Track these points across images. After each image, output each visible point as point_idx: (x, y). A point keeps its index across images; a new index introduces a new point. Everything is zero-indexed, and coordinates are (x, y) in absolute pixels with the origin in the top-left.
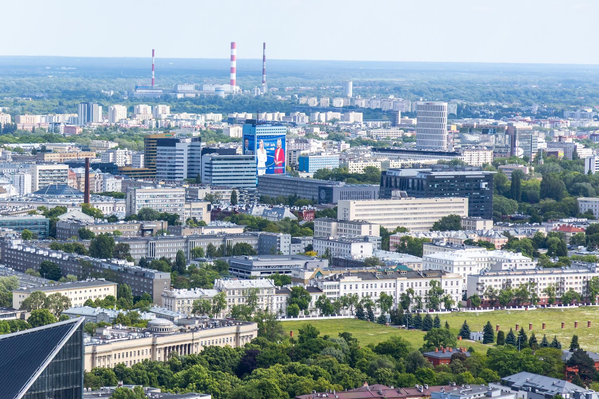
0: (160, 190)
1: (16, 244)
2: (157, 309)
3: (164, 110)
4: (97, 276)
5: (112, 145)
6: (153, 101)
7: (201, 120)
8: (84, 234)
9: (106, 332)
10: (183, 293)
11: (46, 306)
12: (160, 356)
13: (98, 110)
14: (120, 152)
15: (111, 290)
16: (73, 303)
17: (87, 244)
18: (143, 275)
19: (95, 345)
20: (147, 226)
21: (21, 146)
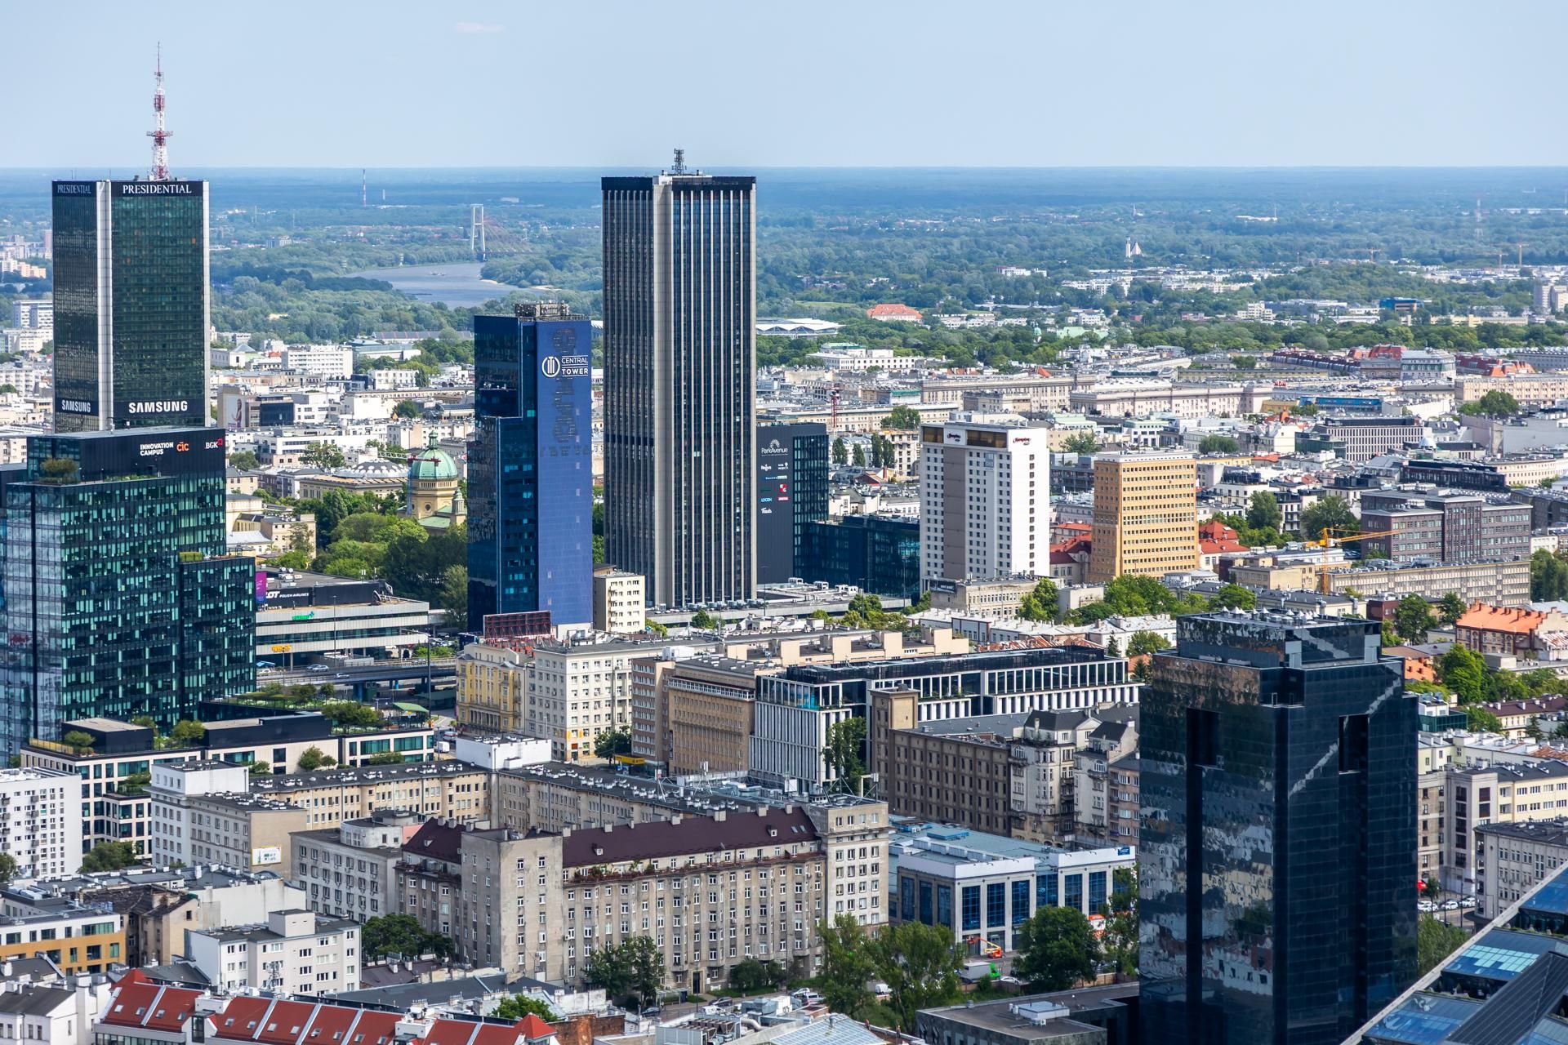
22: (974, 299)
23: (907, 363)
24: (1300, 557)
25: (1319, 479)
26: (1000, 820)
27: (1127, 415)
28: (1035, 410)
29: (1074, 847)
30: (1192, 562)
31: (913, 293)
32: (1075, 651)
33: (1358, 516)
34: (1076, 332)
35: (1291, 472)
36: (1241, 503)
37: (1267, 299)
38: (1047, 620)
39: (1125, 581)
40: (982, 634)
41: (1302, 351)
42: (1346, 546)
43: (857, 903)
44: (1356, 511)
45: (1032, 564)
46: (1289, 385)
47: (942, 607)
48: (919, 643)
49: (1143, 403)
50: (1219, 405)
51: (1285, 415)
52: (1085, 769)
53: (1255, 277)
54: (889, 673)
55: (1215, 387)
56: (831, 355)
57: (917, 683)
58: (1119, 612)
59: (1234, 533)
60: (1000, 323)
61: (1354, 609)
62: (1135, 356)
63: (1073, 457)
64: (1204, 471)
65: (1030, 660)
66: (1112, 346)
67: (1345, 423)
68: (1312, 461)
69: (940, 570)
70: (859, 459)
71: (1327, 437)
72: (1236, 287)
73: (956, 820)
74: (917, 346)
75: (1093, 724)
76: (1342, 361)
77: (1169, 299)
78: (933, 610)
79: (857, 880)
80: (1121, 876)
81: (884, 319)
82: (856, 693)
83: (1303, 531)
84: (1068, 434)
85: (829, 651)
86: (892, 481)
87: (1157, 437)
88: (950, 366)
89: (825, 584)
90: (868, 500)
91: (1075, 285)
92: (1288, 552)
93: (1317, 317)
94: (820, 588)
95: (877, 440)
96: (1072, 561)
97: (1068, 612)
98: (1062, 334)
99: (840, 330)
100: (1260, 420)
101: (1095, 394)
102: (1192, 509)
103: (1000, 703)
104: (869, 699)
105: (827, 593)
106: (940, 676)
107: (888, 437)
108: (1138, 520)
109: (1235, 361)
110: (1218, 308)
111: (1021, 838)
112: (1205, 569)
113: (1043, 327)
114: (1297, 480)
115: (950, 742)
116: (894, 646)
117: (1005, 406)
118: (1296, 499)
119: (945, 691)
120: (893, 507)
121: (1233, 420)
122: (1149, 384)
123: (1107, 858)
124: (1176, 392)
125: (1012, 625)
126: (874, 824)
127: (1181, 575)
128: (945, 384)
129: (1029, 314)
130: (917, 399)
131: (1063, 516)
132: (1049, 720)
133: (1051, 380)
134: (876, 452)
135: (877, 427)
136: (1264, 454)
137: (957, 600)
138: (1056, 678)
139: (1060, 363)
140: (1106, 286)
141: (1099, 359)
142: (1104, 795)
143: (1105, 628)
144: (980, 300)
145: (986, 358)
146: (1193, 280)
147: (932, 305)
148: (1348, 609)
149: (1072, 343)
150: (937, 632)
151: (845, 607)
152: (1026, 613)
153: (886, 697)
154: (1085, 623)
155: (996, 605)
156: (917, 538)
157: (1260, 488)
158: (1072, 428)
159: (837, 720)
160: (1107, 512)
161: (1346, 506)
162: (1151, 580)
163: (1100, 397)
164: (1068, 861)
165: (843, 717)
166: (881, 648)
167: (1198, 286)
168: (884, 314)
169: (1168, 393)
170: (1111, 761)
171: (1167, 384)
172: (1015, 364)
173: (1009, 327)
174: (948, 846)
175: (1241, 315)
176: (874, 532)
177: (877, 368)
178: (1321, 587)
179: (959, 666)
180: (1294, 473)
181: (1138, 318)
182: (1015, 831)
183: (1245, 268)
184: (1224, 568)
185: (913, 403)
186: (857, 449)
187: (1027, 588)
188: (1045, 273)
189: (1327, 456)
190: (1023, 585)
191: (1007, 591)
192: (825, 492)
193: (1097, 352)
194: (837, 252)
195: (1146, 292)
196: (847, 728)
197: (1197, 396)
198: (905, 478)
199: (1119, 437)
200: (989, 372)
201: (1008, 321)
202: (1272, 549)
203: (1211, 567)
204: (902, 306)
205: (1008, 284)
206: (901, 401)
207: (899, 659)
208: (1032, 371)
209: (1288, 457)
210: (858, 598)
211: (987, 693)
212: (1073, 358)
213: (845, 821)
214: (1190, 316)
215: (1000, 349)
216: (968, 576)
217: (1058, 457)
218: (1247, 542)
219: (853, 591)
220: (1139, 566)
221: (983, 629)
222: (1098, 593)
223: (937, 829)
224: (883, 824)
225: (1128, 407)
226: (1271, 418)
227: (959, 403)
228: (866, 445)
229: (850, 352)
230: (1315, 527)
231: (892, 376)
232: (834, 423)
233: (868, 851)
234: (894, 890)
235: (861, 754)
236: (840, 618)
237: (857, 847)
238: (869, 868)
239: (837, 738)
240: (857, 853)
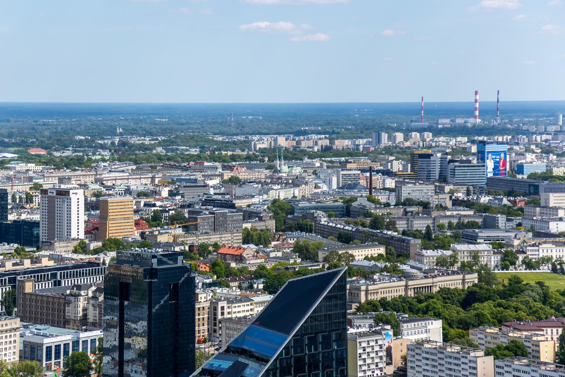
0: (418, 187)
1: (324, 221)
2: (412, 263)
3: (428, 136)
4: (373, 241)
5: (391, 158)
6: (421, 130)
7: (453, 142)
8: (367, 214)
9: (376, 277)
10: (429, 252)
11: (339, 260)
12: (411, 293)
13: (384, 136)
14: (395, 163)
15: (382, 250)
16: (357, 258)
17: (368, 221)
18: (403, 241)
19: (367, 285)
20: (409, 209)
21: (333, 159)
22: (65, 147)
23: (40, 168)
24: (167, 231)
25: (175, 205)
26: (62, 322)
27: (114, 185)
28: (82, 183)
29: (86, 330)
30: (132, 233)
31: (44, 144)
32: (90, 264)
33: (187, 217)
34: (98, 157)
35: (166, 203)
36: (150, 213)
37: (163, 146)
38: (82, 253)
39: (110, 240)
40: (59, 259)
41: (172, 163)
42: (184, 227)
43: (7, 355)
44: (187, 215)
45: (78, 235)
46: (168, 174)
47: (46, 250)
48: (36, 263)
49: (119, 181)
50: (144, 181)
51: (165, 184)
52: (91, 304)
53: (159, 139)
54: (25, 273)
55: (143, 175)
56: (13, 166)
57: (34, 276)
58: (107, 250)
59: (147, 224)
60: (74, 155)
61: (184, 248)
62: (117, 165)
63: (94, 199)
64: (138, 203)
65: (74, 267)
66: (110, 162)
67: (185, 187)
68: (174, 199)
69: (46, 238)
70: (21, 201)
71: (179, 191)
72: (153, 142)
73: (46, 323)
74: (44, 162)
75: (94, 288)
76: (185, 166)
77: (131, 146)
78: (43, 251)
79: (8, 346)
80: (101, 340)
81: (33, 153)
82: (12, 281)
83: (170, 222)
84: (94, 191)
85: (4, 266)
86: (32, 208)
87: (123, 192)
88: (54, 169)
89: (6, 244)
90: (22, 214)
91: (100, 142)
92: (164, 229)
93: (179, 152)
94: (4, 245)
95: (27, 194)
96: (92, 233)
97: (90, 251)
98: (94, 158)
99: (18, 157)
100: (158, 186)
101: (103, 178)
102: (132, 216)
103: (63, 282)
104: (17, 282)
105: (7, 246)
106: (43, 274)
107: (31, 193)
108: (114, 219)
109: (150, 167)
110: (147, 149)
111: (69, 328)
112: (137, 235)
113: (87, 155)
114: (168, 205)
115: (45, 296)
116: (27, 264)
117: (72, 182)
118: (168, 212)
119: (44, 279)
120: (32, 217)
121: (149, 185)
122: (121, 174)
123: (97, 333)
124: (130, 177)
125: (70, 255)
126: (14, 326)
127: (128, 238)
128: (52, 175)
129: (84, 152)
130: (42, 180)
131: (90, 219)
132: (79, 288)
133: (89, 173)
134: (27, 198)
135: (28, 190)
136: (158, 197)
137: (51, 248)
138: (83, 273)
139: (92, 168)
140: (110, 142)
141: (105, 166)
142: (97, 312)
143: (102, 256)
144: (67, 147)
145: (67, 166)
146: (139, 140)
147: (51, 148)
148: (183, 248)
149: (97, 161)
150: (43, 259)
151: (13, 251)
152: (75, 251)
153: (23, 282)
154: (95, 254)
155: (65, 249)
156: (39, 227)
157: (156, 208)
158: (95, 189)
159: (6, 290)
160: (104, 217)
161: (183, 214)
162: (118, 239)
163: (104, 179)
164: (83, 335)
165: (8, 289)
166: (23, 265)
167: (140, 142)
168: (33, 152)
169: (127, 177)
170: (100, 301)
171: (127, 174)
172: (77, 168)
173: (77, 156)
174: (42, 332)
175: (154, 151)
176: (24, 225)
177: (29, 170)
178: (174, 241)
179: (50, 270)
180: (168, 203)
181: (120, 153)
182: (67, 326)
183: (156, 136)
184: (142, 235)
185: (40, 181)
186: (20, 198)
187: (76, 243)
188: (89, 138)
189: (178, 197)
190: (74, 242)
191: (69, 244)
192: (6, 212)
193: (105, 164)
194: (18, 131)
195: (123, 144)
196: (9, 293)
197: (137, 178)
198: (37, 206)
199: (111, 192)
200: (68, 171)
201: (76, 154)
202: (159, 228)
203: (139, 235)
204: (40, 149)
205: (77, 142)
206: (36, 181)
207: (29, 268)
208: (82, 170)
209: (166, 198)
210: (17, 248)
211: (59, 279)
212: (97, 166)
213: (4, 325)
214: (137, 152)
215: (72, 163)
216: (56, 239)
217: (89, 199)
218: (151, 226)
219: (16, 245)
220: (114, 235)
221: (60, 257)
222: (100, 244)
223: (39, 326)
224: (18, 326)
225: (114, 182)
226: (161, 185)
227: (57, 181)
228: (24, 196)
229: (20, 164)
230: (173, 220)
231: (34, 172)
232: (12, 189)
233: (13, 336)
234: (22, 349)
235: (14, 302)
236: (10, 255)
237: (8, 335)
238: (12, 342)
239: (5, 297)
240: (8, 337)
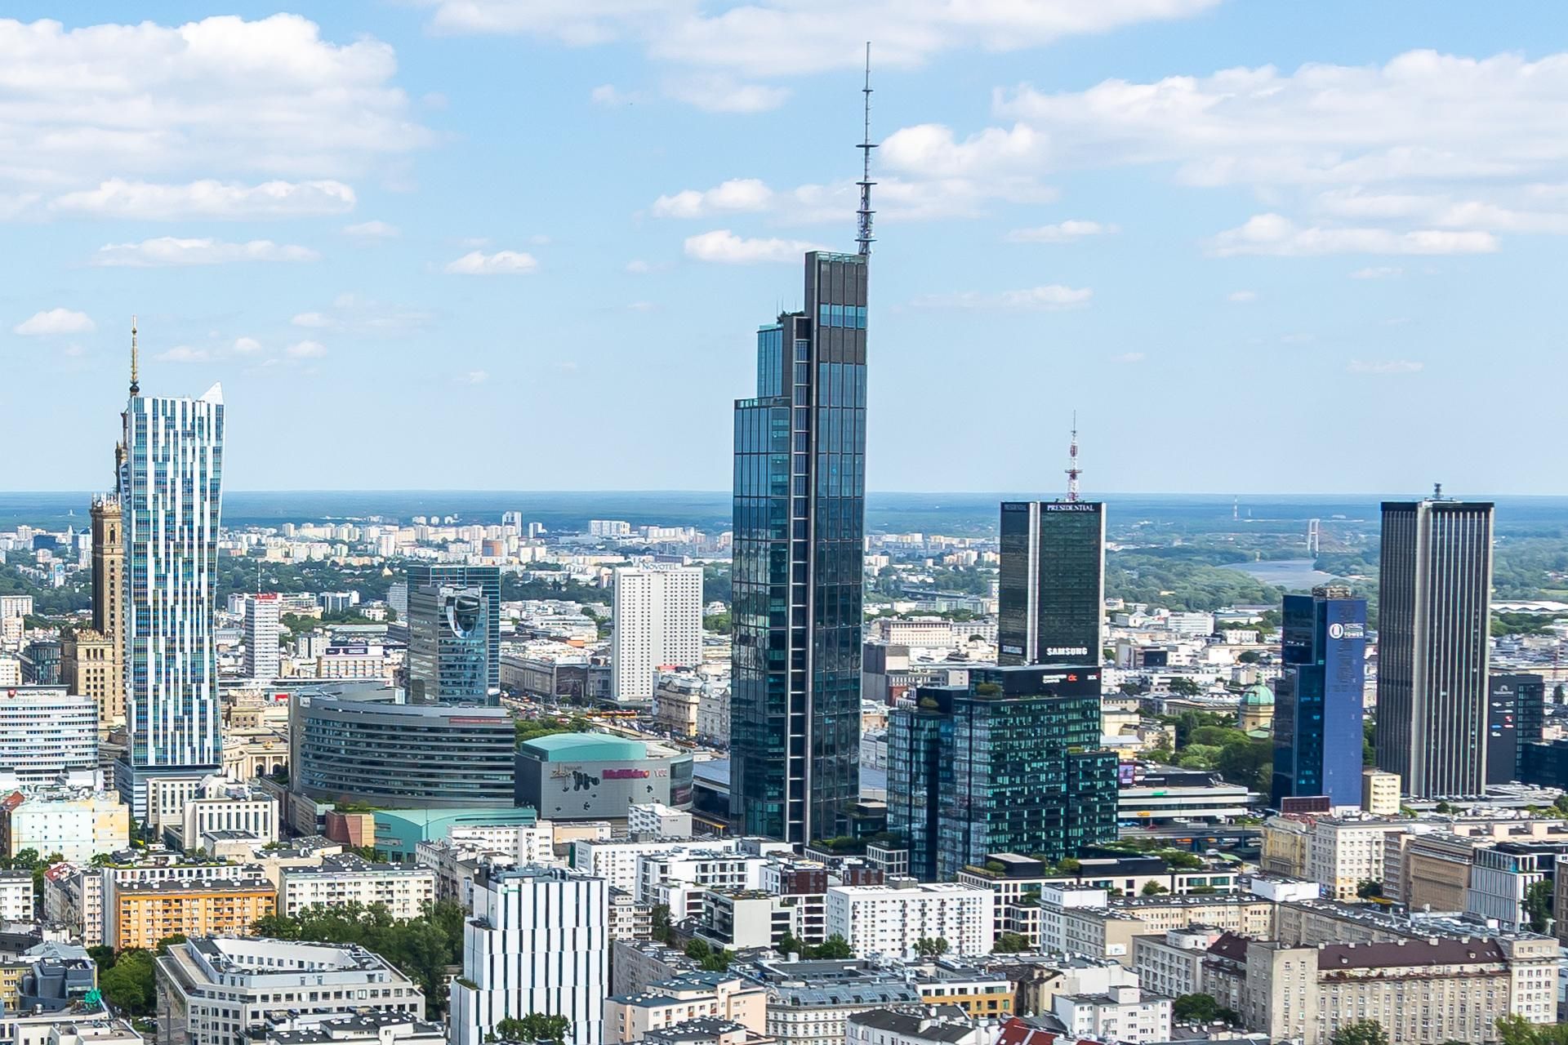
43: (1533, 1008)
56: (1561, 627)
79: (1534, 991)
82: (1547, 863)
85: (1530, 833)
89: (1537, 787)
94: (1533, 789)
104: (1556, 866)
105: (1538, 792)
126: (1548, 954)
151: (1551, 803)
159: (1532, 881)
165: (1536, 880)
192: (1540, 723)
196: (1539, 887)
210: (1561, 797)
213: (1526, 950)
219: (1558, 792)
224: (1554, 954)
232: (1555, 675)
233: (1543, 972)
234: (1563, 1000)
235: (1550, 904)
236: (1544, 811)
237: (1534, 968)
238: (1543, 984)
239: (1532, 893)
240: (1534, 973)
